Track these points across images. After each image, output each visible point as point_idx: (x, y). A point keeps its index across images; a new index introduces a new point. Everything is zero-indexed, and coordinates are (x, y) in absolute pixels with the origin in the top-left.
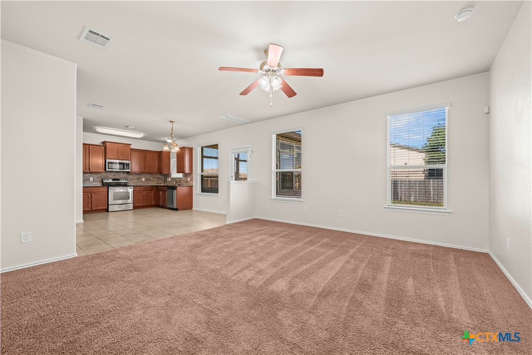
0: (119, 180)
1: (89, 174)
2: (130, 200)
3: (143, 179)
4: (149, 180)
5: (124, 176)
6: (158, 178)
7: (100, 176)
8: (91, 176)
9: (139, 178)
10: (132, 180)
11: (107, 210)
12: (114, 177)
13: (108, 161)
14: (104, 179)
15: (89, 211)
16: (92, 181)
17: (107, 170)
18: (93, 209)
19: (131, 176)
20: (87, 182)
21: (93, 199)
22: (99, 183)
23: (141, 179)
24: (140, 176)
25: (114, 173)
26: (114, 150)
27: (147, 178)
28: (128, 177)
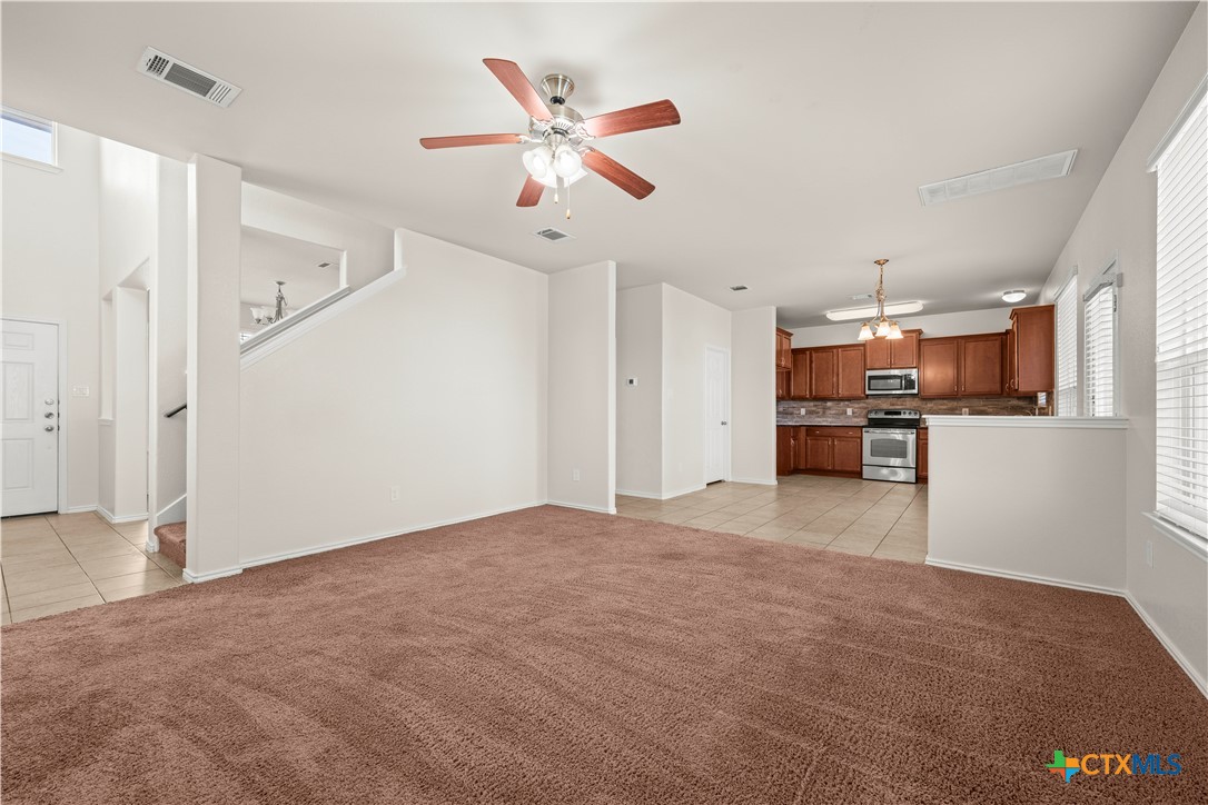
0: (900, 413)
1: (846, 403)
2: (910, 461)
3: (965, 412)
4: (982, 412)
5: (916, 405)
7: (864, 405)
8: (848, 406)
9: (953, 409)
10: (933, 413)
11: (859, 475)
12: (891, 408)
13: (869, 373)
14: (870, 412)
15: (829, 471)
16: (851, 414)
17: (868, 392)
18: (837, 468)
19: (930, 405)
20: (842, 417)
21: (836, 450)
22: (862, 419)
23: (957, 412)
24: (954, 404)
25: (893, 398)
26: (882, 348)
27: (977, 408)
28: (925, 407)
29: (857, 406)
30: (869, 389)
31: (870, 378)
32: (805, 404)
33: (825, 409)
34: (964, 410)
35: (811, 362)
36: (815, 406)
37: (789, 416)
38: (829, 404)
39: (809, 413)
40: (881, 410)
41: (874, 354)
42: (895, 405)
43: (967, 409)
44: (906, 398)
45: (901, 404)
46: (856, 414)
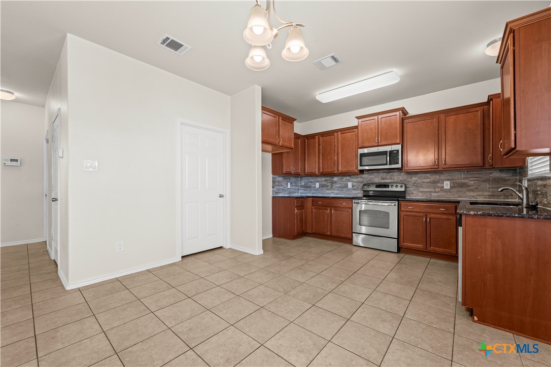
0: (386, 186)
1: (348, 178)
2: (393, 230)
3: (447, 185)
4: (462, 185)
5: (401, 178)
7: (361, 180)
8: (349, 181)
9: (435, 182)
10: (417, 185)
11: (349, 240)
12: (382, 181)
13: (361, 151)
14: (368, 185)
15: (328, 236)
16: (350, 187)
17: (360, 168)
18: (334, 234)
19: (414, 178)
20: (344, 189)
21: (333, 219)
22: (359, 191)
23: (439, 185)
24: (437, 177)
25: (383, 173)
26: (371, 129)
27: (458, 181)
28: (409, 180)
29: (355, 180)
30: (361, 165)
31: (362, 155)
32: (319, 179)
33: (332, 183)
34: (445, 182)
35: (319, 145)
36: (326, 181)
37: (309, 189)
38: (335, 179)
39: (322, 186)
40: (373, 184)
41: (365, 134)
42: (384, 179)
43: (449, 182)
44: (394, 172)
45: (388, 177)
46: (355, 187)
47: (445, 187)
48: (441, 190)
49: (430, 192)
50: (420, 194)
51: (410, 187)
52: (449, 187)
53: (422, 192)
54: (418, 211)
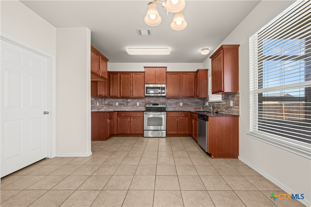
0: (157, 105)
1: (137, 100)
2: (163, 127)
3: (181, 104)
4: (187, 104)
6: (197, 103)
7: (144, 101)
8: (137, 101)
9: (177, 103)
10: (170, 104)
11: (142, 135)
12: (155, 102)
13: (146, 86)
14: (146, 104)
15: (128, 134)
16: (138, 106)
17: (146, 95)
18: (133, 132)
19: (169, 101)
20: (135, 106)
21: (132, 124)
22: (143, 107)
23: (179, 104)
24: (178, 101)
25: (156, 98)
26: (152, 74)
27: (185, 103)
28: (167, 102)
29: (141, 101)
30: (147, 93)
31: (147, 88)
32: (118, 100)
33: (127, 103)
34: (181, 103)
35: (120, 79)
36: (123, 101)
37: (111, 106)
38: (129, 100)
39: (120, 104)
40: (151, 103)
41: (149, 77)
42: (156, 101)
43: (182, 103)
44: (160, 98)
45: (158, 100)
46: (141, 105)
47: (181, 105)
48: (179, 106)
49: (175, 107)
50: (171, 108)
51: (167, 105)
52: (182, 105)
53: (172, 107)
54: (174, 116)
